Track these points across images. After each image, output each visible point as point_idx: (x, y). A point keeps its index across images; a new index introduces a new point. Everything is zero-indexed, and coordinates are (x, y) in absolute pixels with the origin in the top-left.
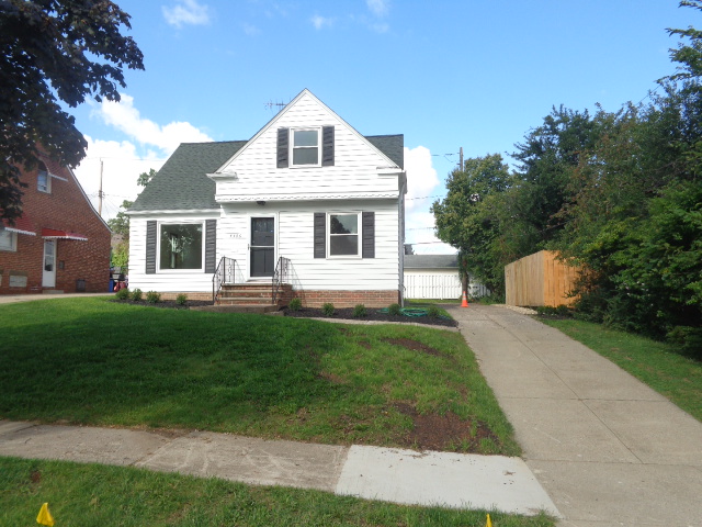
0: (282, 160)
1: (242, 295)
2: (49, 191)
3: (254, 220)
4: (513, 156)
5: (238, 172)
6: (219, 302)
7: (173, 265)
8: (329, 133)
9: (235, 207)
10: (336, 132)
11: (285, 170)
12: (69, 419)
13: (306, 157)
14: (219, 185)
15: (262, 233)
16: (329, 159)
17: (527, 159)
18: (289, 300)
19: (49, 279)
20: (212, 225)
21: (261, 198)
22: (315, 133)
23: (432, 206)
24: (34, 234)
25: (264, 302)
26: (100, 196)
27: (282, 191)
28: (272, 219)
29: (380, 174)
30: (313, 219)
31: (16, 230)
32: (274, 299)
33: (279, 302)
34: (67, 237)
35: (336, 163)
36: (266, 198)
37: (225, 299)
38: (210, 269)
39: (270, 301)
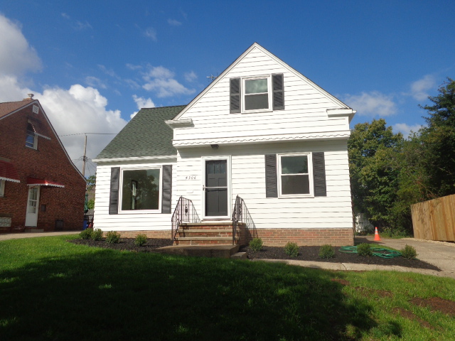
0: (235, 107)
1: (200, 234)
2: (35, 147)
3: (207, 163)
5: (193, 119)
6: (177, 241)
7: (133, 207)
8: (278, 80)
9: (190, 152)
10: (285, 79)
11: (237, 115)
13: (257, 102)
14: (176, 131)
15: (216, 175)
16: (279, 103)
18: (245, 236)
19: (31, 219)
20: (168, 170)
21: (214, 142)
22: (265, 81)
24: (19, 181)
25: (222, 241)
26: (84, 160)
27: (235, 134)
28: (226, 161)
29: (330, 116)
30: (264, 160)
31: (5, 179)
32: (234, 238)
33: (238, 241)
34: (47, 184)
35: (286, 108)
36: (220, 142)
37: (183, 238)
38: (166, 210)
39: (229, 241)
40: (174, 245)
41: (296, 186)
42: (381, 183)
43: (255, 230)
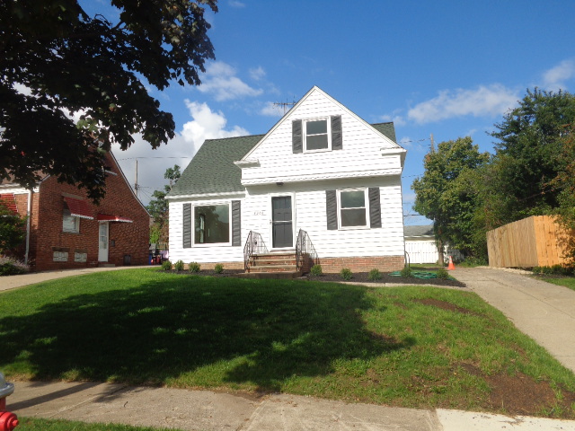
0: (297, 147)
1: (269, 263)
3: (274, 199)
4: (493, 135)
5: (260, 159)
6: (249, 270)
7: (202, 240)
8: (336, 121)
9: (257, 189)
10: (343, 121)
11: (299, 155)
12: (155, 381)
13: (317, 143)
14: (244, 171)
15: (282, 209)
16: (337, 144)
17: (506, 137)
18: (308, 264)
19: (103, 255)
20: (237, 206)
21: (279, 180)
22: (324, 123)
23: (412, 184)
24: (92, 218)
25: (288, 269)
26: (136, 188)
27: (298, 173)
28: (290, 197)
29: (383, 155)
30: (325, 196)
31: (79, 216)
32: (298, 266)
33: (301, 268)
34: (117, 220)
35: (344, 147)
36: (284, 180)
37: (253, 267)
38: (237, 243)
39: (293, 268)
40: (247, 272)
41: (354, 219)
42: (463, 209)
43: (318, 260)
